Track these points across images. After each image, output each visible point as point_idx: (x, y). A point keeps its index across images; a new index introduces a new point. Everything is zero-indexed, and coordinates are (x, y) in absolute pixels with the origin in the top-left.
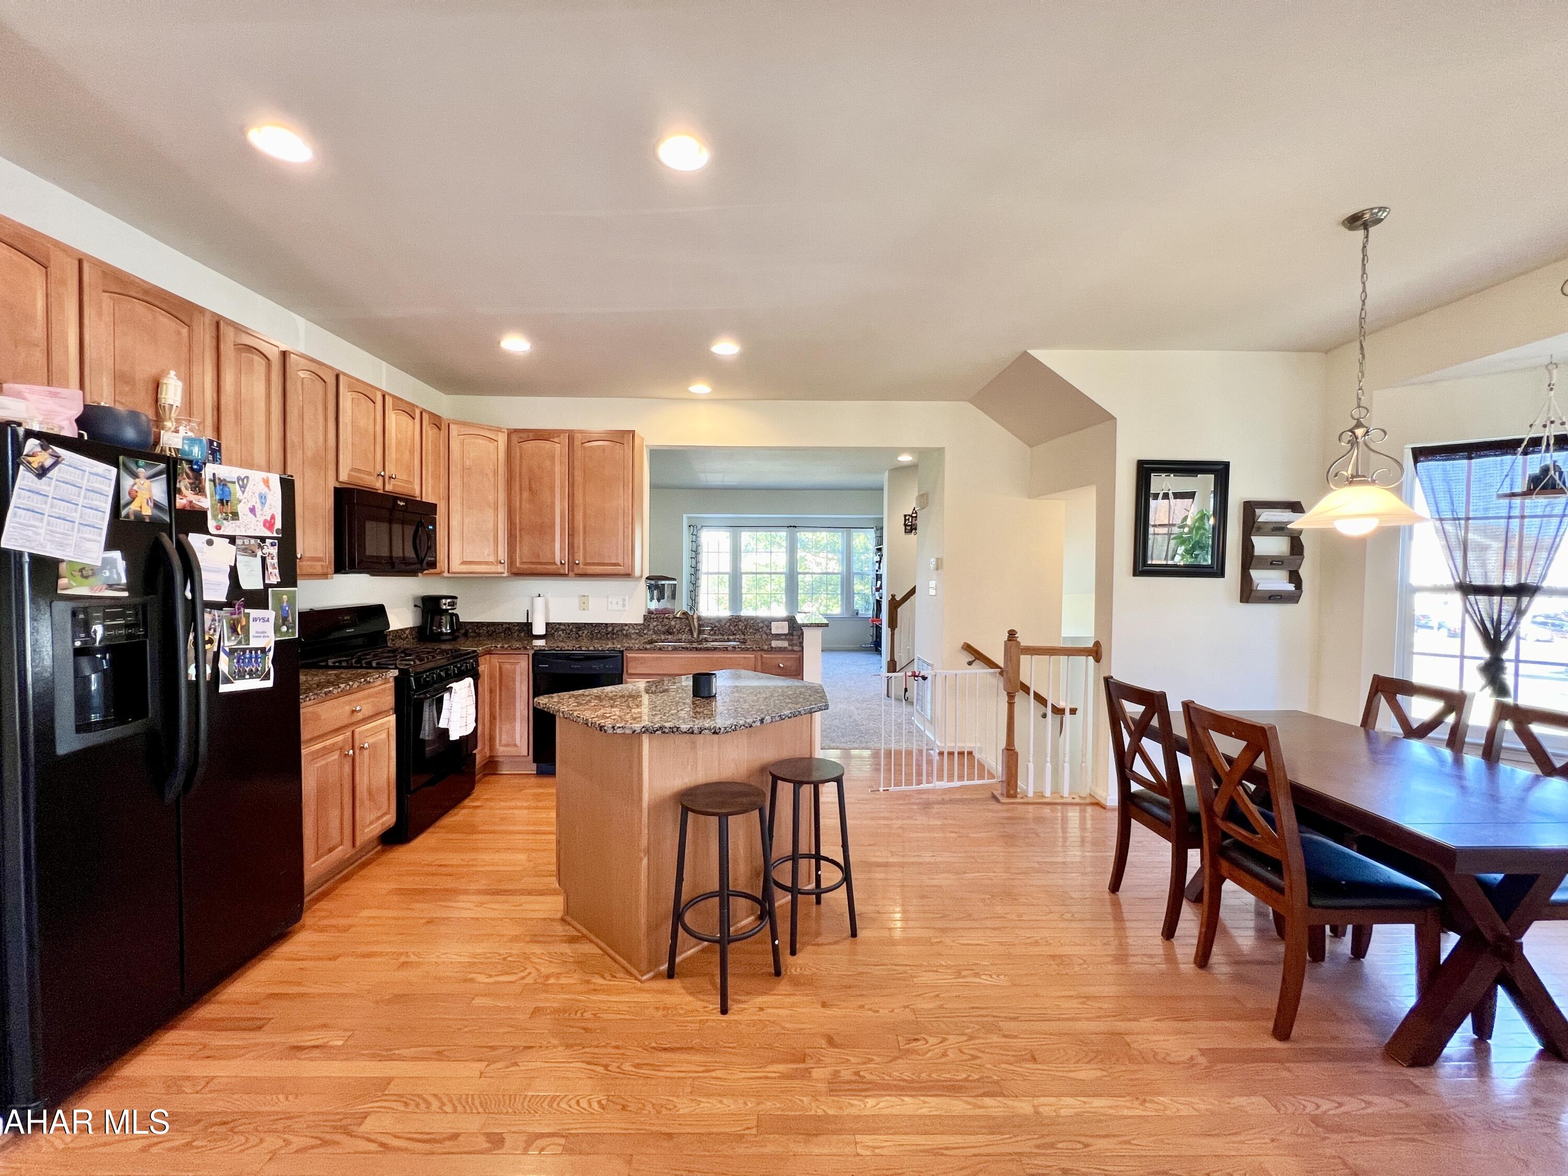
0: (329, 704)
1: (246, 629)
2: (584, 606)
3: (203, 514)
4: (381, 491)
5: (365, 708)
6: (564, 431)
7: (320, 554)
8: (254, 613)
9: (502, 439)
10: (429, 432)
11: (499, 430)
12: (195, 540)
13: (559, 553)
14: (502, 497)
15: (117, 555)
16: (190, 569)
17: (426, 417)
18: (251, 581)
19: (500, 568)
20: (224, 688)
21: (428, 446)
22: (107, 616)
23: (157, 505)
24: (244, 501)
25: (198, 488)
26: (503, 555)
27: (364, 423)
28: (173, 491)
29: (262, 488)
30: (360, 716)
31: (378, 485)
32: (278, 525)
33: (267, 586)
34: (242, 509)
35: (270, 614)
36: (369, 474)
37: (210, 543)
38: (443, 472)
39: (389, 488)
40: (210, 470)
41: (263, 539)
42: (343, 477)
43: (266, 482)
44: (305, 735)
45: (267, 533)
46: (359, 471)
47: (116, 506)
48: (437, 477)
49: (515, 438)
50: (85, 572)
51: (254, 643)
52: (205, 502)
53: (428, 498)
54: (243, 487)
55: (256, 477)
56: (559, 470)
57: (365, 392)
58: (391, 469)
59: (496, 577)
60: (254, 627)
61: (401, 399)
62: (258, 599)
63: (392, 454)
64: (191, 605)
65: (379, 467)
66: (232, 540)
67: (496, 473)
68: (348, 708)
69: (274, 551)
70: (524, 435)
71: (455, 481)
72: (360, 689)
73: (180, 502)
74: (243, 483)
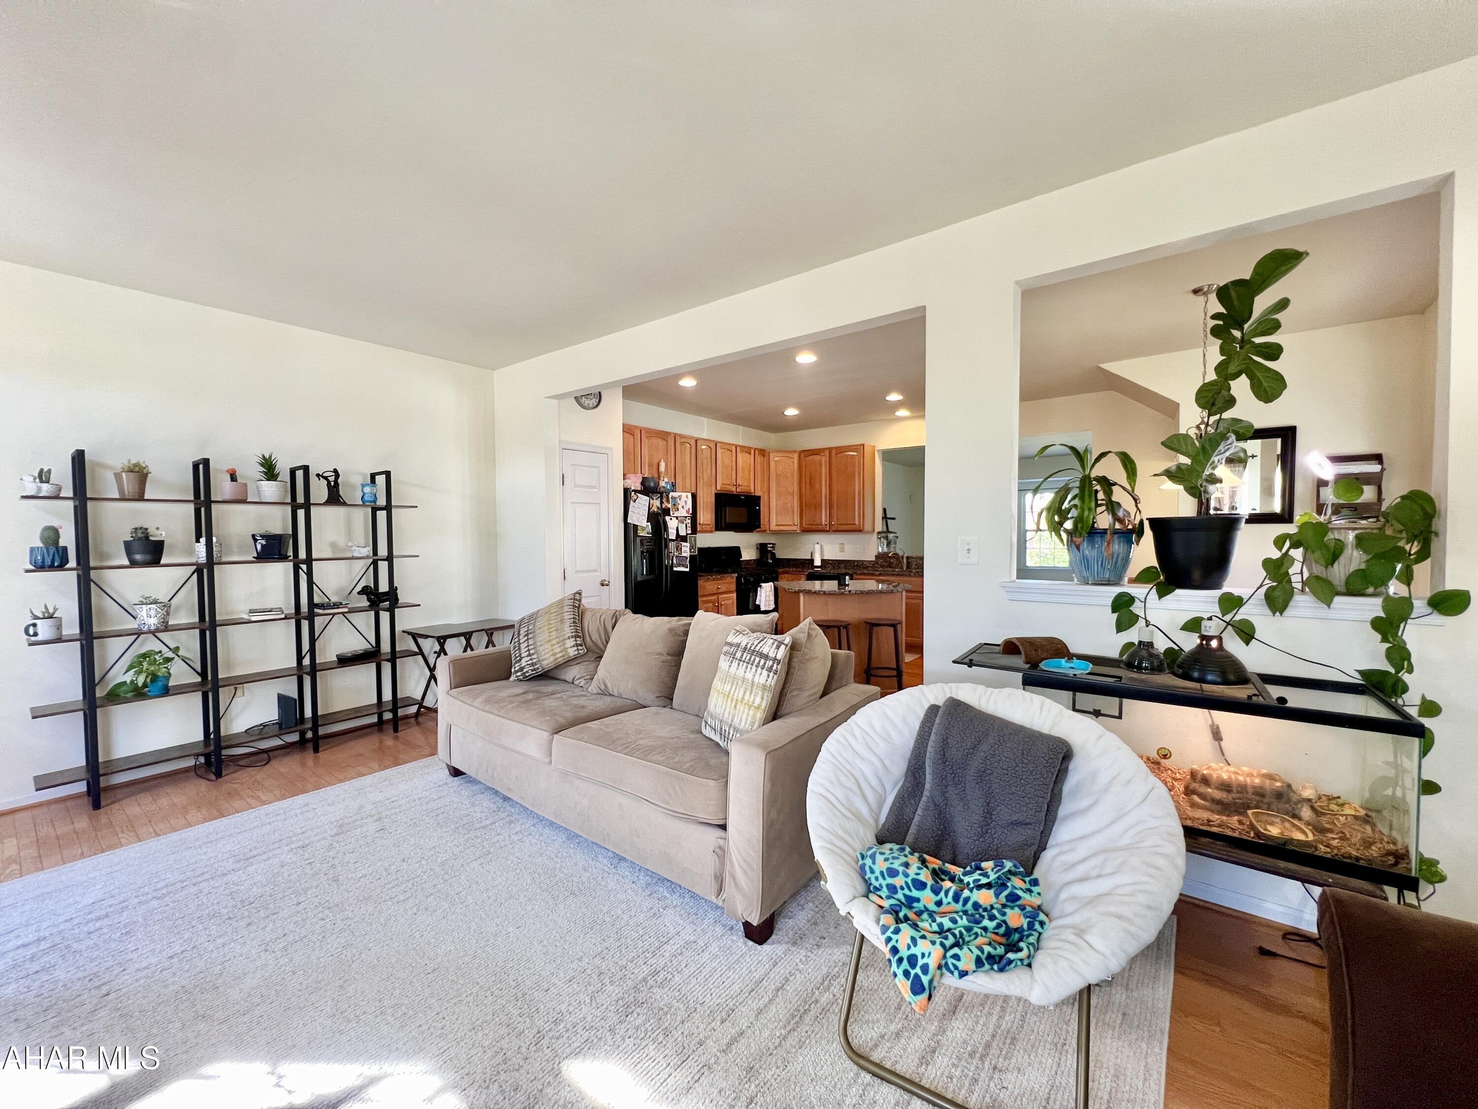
0: (709, 583)
1: (681, 549)
2: (842, 550)
3: (669, 509)
4: (735, 493)
5: (723, 588)
6: (826, 449)
7: (709, 523)
8: (684, 544)
9: (796, 456)
10: (759, 459)
11: (795, 452)
12: (667, 518)
13: (824, 519)
14: (796, 488)
15: (649, 524)
16: (666, 528)
17: (757, 452)
18: (682, 533)
19: (795, 528)
20: (675, 569)
21: (758, 467)
22: (648, 542)
23: (658, 508)
24: (681, 503)
25: (668, 501)
26: (797, 520)
27: (727, 462)
28: (662, 503)
29: (686, 499)
30: (720, 591)
31: (734, 489)
32: (691, 512)
33: (687, 534)
34: (680, 507)
35: (688, 544)
36: (730, 485)
37: (671, 519)
38: (766, 479)
39: (738, 490)
40: (671, 494)
41: (686, 517)
42: (719, 488)
43: (687, 496)
44: (700, 593)
45: (687, 515)
46: (725, 484)
47: (649, 509)
48: (763, 481)
49: (802, 456)
50: (643, 529)
51: (683, 554)
52: (670, 506)
53: (758, 493)
54: (680, 499)
55: (684, 495)
56: (824, 471)
57: (728, 447)
58: (740, 482)
59: (793, 533)
60: (683, 549)
61: (744, 447)
62: (684, 539)
63: (740, 474)
64: (666, 539)
65: (734, 481)
66: (677, 518)
67: (793, 476)
68: (716, 587)
69: (689, 521)
70: (806, 453)
71: (773, 484)
72: (720, 579)
73: (664, 506)
74: (680, 497)
